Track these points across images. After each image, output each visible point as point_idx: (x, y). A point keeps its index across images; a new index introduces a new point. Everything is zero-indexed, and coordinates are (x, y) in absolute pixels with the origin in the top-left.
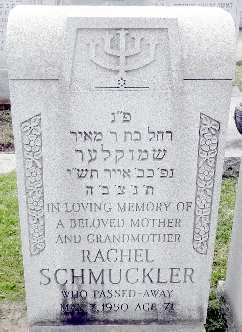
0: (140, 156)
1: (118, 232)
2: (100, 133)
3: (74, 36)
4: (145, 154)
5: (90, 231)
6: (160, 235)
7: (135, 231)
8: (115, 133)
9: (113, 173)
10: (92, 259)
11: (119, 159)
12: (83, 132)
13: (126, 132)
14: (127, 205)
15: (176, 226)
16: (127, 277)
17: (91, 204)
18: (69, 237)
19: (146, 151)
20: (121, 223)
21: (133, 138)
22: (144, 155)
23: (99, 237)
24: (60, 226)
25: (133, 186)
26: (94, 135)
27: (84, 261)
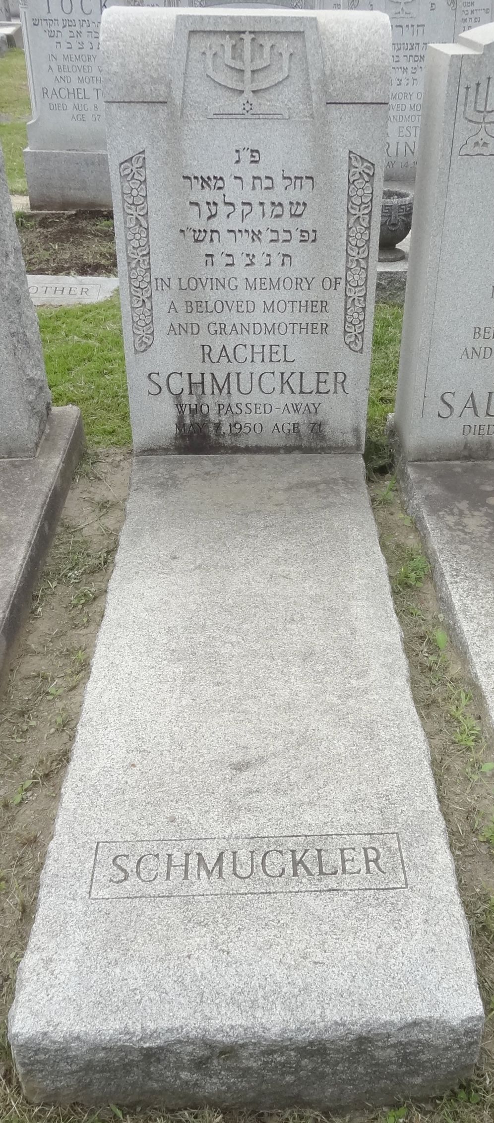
0: (272, 212)
1: (246, 319)
2: (221, 178)
3: (185, 41)
4: (279, 208)
5: (212, 318)
6: (301, 324)
7: (269, 319)
8: (240, 178)
9: (238, 235)
10: (215, 360)
11: (246, 215)
12: (199, 177)
13: (254, 178)
14: (258, 281)
15: (321, 311)
16: (260, 385)
17: (212, 279)
18: (185, 326)
19: (280, 204)
20: (251, 308)
21: (264, 186)
22: (278, 210)
23: (223, 326)
24: (172, 311)
25: (265, 254)
26: (214, 181)
27: (204, 361)
